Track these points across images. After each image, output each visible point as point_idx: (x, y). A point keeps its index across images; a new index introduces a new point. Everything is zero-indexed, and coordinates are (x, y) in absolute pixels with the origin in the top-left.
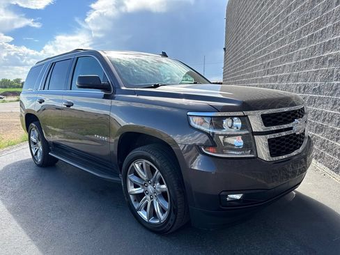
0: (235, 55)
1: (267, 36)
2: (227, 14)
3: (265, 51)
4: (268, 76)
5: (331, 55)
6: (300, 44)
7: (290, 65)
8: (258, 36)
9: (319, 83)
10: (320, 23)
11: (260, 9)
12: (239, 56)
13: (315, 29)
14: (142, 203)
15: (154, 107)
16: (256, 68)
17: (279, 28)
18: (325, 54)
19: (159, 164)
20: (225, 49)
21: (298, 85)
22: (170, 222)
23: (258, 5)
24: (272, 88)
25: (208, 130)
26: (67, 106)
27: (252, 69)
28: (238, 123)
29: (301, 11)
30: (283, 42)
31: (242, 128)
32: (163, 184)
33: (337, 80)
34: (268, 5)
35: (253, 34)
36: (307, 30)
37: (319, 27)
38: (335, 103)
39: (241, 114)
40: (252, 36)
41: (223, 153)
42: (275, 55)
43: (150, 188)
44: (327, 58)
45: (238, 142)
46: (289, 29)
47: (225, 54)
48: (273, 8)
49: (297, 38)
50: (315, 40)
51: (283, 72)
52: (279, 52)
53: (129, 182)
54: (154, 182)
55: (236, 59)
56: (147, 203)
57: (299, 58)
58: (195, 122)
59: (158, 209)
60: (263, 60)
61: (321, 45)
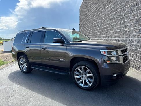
0: (85, 27)
1: (101, 21)
2: (80, 11)
3: (100, 27)
4: (102, 36)
5: (129, 30)
6: (116, 25)
7: (112, 32)
8: (97, 21)
9: (124, 39)
10: (124, 19)
11: (97, 11)
12: (87, 28)
13: (122, 21)
14: (81, 81)
15: (87, 49)
16: (97, 32)
17: (106, 19)
18: (126, 29)
19: (89, 67)
20: (80, 24)
21: (116, 39)
22: (94, 85)
23: (96, 10)
24: (105, 40)
25: (107, 55)
26: (44, 49)
27: (95, 33)
28: (115, 53)
29: (115, 14)
30: (109, 24)
31: (116, 54)
32: (91, 73)
33: (131, 38)
34: (101, 10)
35: (94, 20)
36: (119, 21)
37: (123, 20)
38: (131, 45)
39: (116, 50)
40: (93, 20)
41: (111, 62)
42: (105, 28)
43: (84, 75)
44: (127, 31)
45: (114, 58)
46: (111, 20)
47: (80, 27)
48: (103, 11)
49: (114, 23)
50: (122, 24)
51: (109, 34)
52: (107, 27)
53: (75, 74)
54: (86, 73)
55: (86, 28)
56: (83, 81)
57: (116, 30)
58: (103, 53)
59: (88, 82)
60: (99, 29)
61: (124, 26)
